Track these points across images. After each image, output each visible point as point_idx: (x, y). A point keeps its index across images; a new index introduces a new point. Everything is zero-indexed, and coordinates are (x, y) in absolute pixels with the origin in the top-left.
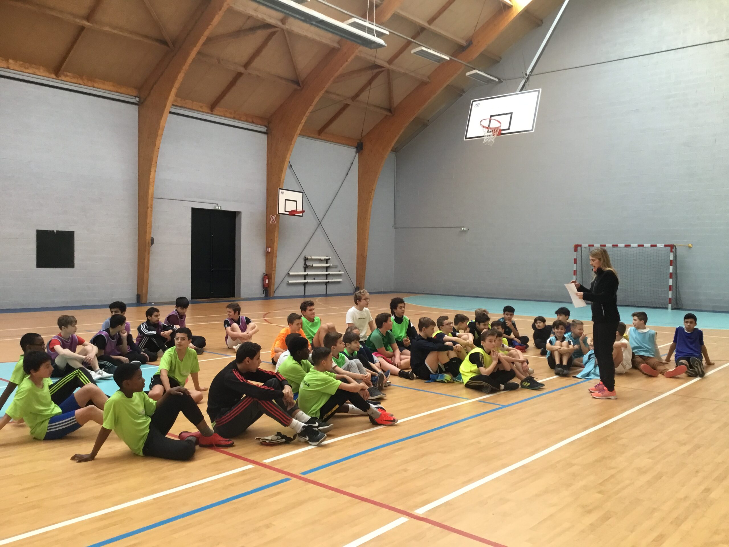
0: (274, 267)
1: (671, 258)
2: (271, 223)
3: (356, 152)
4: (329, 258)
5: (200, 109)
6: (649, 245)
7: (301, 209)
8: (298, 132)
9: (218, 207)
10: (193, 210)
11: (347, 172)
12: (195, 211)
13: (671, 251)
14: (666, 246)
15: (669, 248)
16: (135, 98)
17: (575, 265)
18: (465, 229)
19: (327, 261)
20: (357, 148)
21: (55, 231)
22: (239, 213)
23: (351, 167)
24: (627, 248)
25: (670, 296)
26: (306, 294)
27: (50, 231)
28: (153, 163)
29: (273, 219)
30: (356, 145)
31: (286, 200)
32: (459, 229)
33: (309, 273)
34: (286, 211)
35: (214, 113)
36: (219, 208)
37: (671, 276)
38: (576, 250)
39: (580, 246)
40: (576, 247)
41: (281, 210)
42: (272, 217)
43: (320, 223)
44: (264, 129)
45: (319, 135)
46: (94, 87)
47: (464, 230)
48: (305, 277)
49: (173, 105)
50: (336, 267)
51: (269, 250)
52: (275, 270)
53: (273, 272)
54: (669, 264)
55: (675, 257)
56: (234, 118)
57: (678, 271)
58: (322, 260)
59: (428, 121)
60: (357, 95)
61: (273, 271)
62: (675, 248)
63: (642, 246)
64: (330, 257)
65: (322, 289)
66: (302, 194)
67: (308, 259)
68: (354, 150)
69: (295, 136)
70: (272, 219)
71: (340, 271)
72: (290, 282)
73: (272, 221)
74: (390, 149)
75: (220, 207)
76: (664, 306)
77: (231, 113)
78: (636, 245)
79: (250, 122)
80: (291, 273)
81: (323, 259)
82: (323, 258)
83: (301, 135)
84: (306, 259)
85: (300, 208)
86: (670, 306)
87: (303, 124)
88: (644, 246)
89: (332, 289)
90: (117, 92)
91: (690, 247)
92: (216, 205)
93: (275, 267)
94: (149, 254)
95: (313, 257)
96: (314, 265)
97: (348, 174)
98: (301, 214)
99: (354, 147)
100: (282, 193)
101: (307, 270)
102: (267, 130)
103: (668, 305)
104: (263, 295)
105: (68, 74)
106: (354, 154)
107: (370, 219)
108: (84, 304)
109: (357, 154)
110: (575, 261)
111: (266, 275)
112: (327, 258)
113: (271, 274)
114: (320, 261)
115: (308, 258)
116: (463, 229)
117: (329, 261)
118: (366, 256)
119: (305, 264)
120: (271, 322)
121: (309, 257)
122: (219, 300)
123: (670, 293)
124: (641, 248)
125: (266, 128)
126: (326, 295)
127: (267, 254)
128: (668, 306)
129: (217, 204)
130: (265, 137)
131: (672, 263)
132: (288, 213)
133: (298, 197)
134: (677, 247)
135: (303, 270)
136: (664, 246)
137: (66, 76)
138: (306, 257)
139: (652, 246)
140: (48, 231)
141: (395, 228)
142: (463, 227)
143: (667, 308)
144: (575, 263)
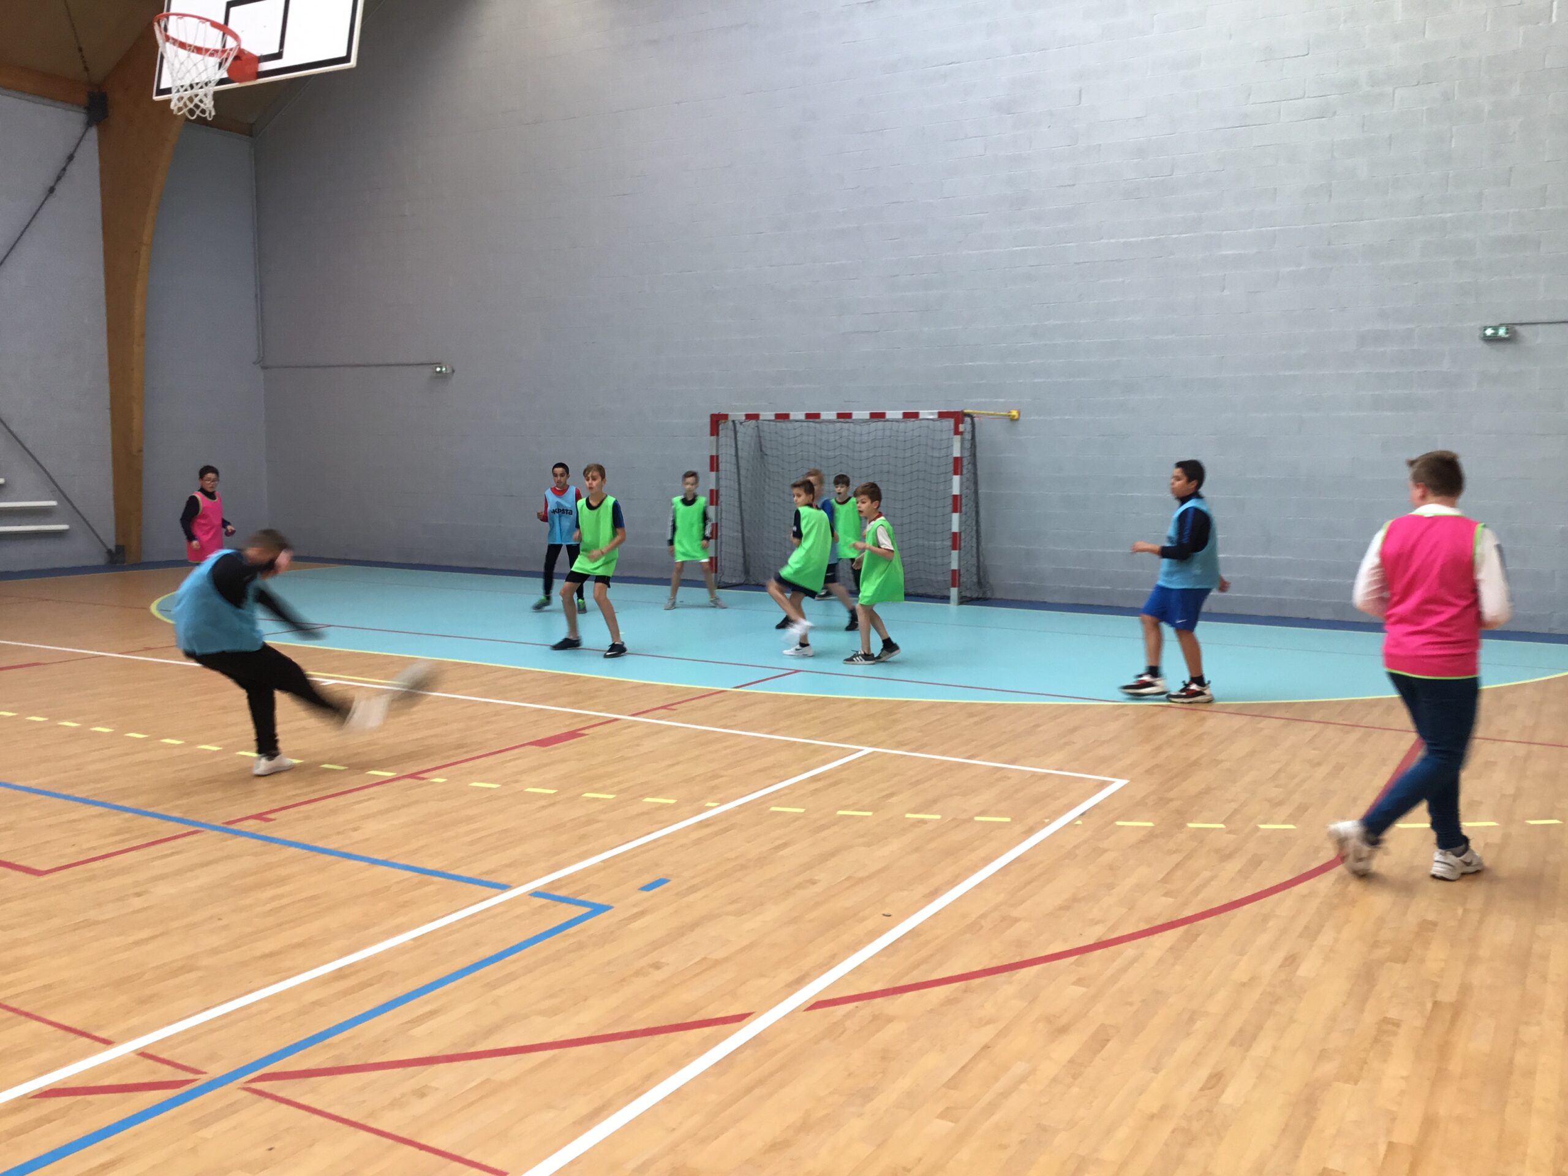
1: (957, 452)
3: (89, 124)
6: (900, 415)
11: (49, 182)
13: (957, 432)
14: (942, 415)
15: (950, 423)
17: (713, 474)
18: (444, 369)
20: (87, 109)
23: (64, 169)
25: (954, 565)
30: (83, 99)
32: (427, 371)
37: (956, 503)
38: (715, 430)
39: (725, 417)
40: (717, 421)
47: (441, 372)
54: (951, 468)
55: (972, 448)
57: (982, 490)
62: (969, 421)
68: (72, 117)
71: (40, 499)
76: (935, 594)
78: (866, 414)
86: (954, 592)
91: (1013, 420)
97: (52, 190)
99: (77, 105)
103: (948, 589)
106: (78, 129)
109: (93, 132)
110: (715, 463)
116: (438, 369)
118: (140, 451)
123: (955, 555)
124: (880, 424)
128: (950, 592)
131: (957, 466)
134: (976, 419)
136: (936, 417)
139: (906, 415)
141: (264, 368)
142: (440, 364)
143: (946, 599)
144: (712, 470)
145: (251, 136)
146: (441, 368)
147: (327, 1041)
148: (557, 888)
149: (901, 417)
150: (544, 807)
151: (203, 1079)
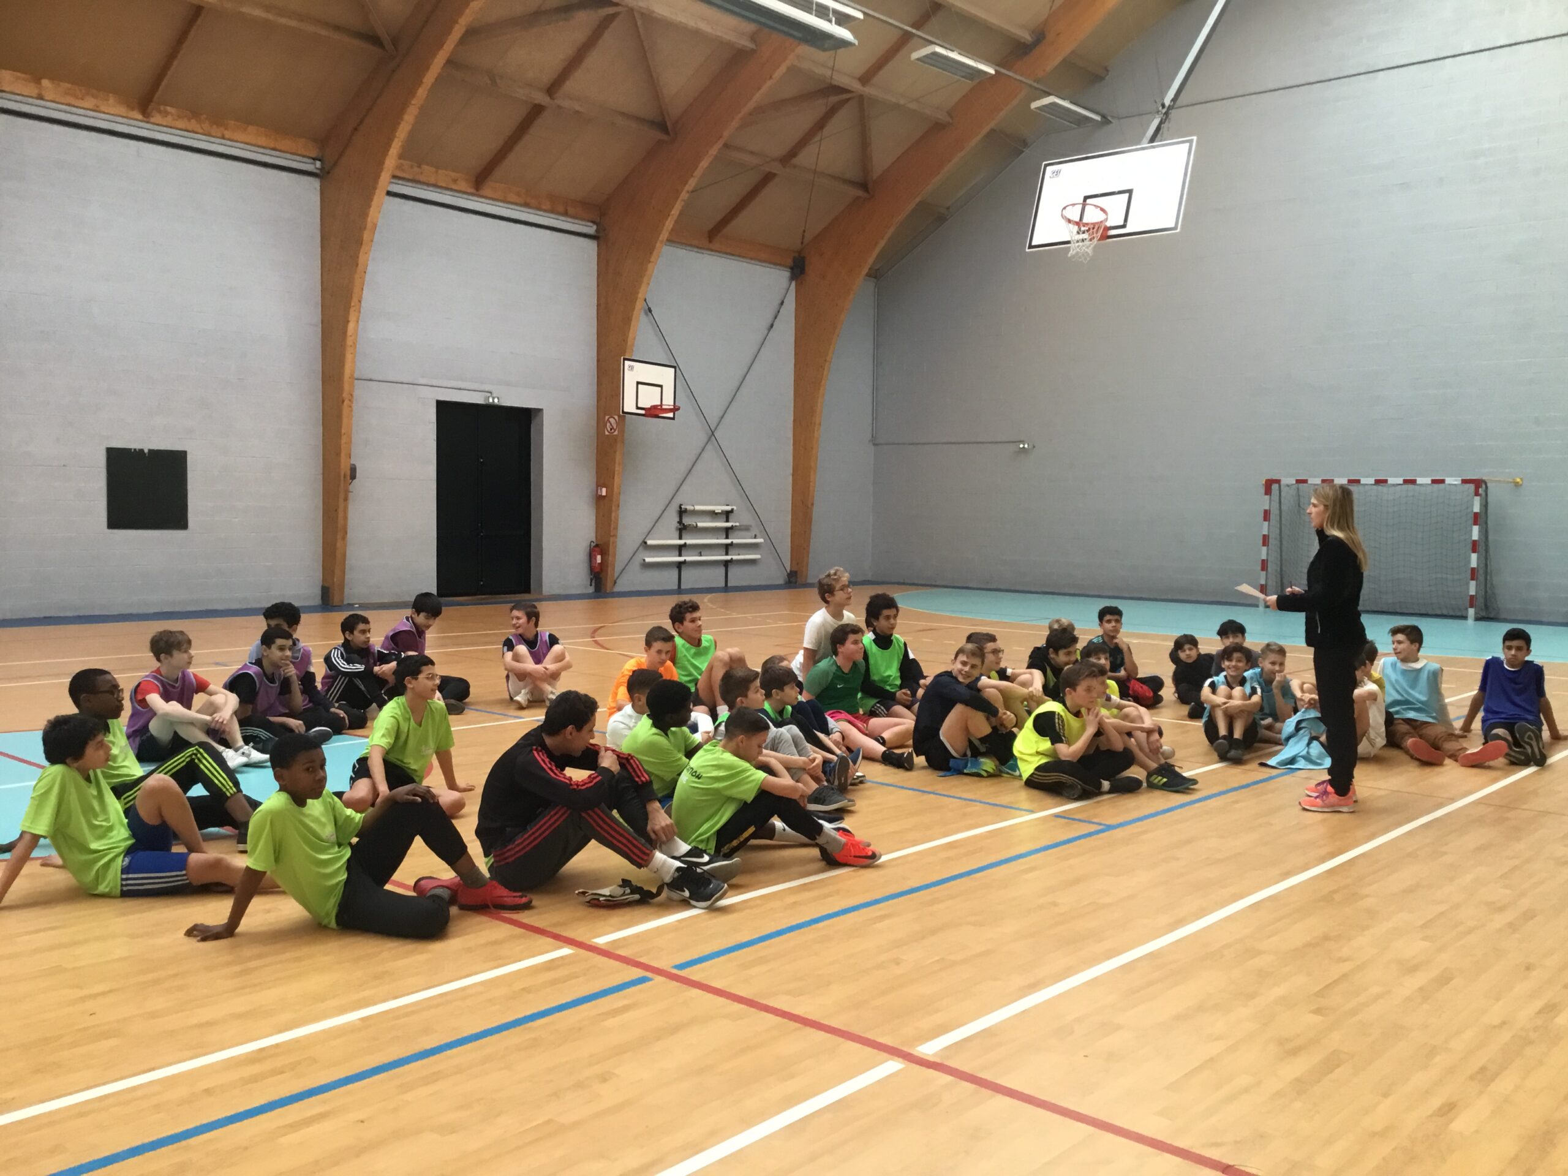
0: (614, 529)
1: (1477, 509)
2: (607, 433)
3: (791, 280)
4: (732, 510)
5: (454, 187)
6: (1428, 481)
7: (672, 404)
8: (665, 235)
9: (493, 398)
10: (440, 404)
11: (770, 322)
12: (442, 406)
13: (1477, 494)
14: (1464, 481)
15: (1472, 487)
16: (312, 161)
17: (1266, 523)
18: (1026, 446)
19: (727, 515)
20: (792, 268)
21: (146, 451)
22: (540, 411)
23: (779, 312)
24: (1380, 488)
25: (1472, 592)
26: (683, 587)
27: (135, 450)
28: (352, 304)
29: (611, 424)
30: (790, 262)
31: (638, 383)
32: (1012, 447)
33: (689, 542)
34: (638, 408)
35: (482, 192)
36: (496, 400)
37: (1475, 547)
38: (1268, 491)
39: (1278, 481)
40: (1269, 485)
41: (629, 406)
42: (608, 419)
43: (713, 434)
44: (591, 229)
45: (710, 241)
46: (223, 138)
47: (1024, 447)
48: (680, 549)
49: (394, 177)
50: (747, 528)
51: (604, 492)
52: (615, 536)
53: (612, 539)
54: (1471, 521)
55: (1485, 505)
56: (526, 205)
57: (1490, 538)
58: (717, 514)
59: (948, 208)
60: (793, 153)
61: (613, 536)
62: (1484, 486)
63: (1413, 482)
64: (735, 508)
65: (716, 577)
66: (673, 370)
67: (686, 511)
68: (783, 275)
69: (658, 245)
70: (608, 424)
71: (755, 537)
72: (648, 560)
73: (609, 429)
74: (865, 271)
75: (498, 399)
76: (1459, 614)
77: (518, 194)
78: (1400, 481)
79: (558, 213)
80: (649, 542)
81: (720, 511)
82: (719, 509)
83: (671, 241)
84: (682, 512)
85: (668, 402)
86: (1471, 612)
87: (675, 217)
88: (1418, 482)
89: (737, 576)
90: (274, 149)
91: (1517, 485)
92: (489, 394)
93: (616, 528)
94: (346, 499)
95: (698, 508)
96: (700, 525)
97: (772, 326)
98: (671, 415)
99: (786, 266)
100: (632, 368)
101: (684, 535)
102: (596, 231)
103: (1467, 609)
104: (591, 590)
105: (169, 109)
106: (786, 282)
107: (820, 424)
108: (210, 607)
109: (793, 284)
110: (1267, 515)
111: (597, 546)
112: (729, 508)
113: (607, 544)
114: (713, 515)
115: (686, 509)
116: (1021, 446)
117: (731, 516)
118: (812, 504)
119: (680, 522)
120: (608, 647)
121: (690, 508)
122: (493, 600)
123: (1473, 584)
124: (1410, 487)
125: (595, 227)
126: (726, 589)
127: (599, 499)
128: (1468, 612)
129: (491, 393)
130: (591, 246)
131: (1476, 519)
132: (643, 412)
133: (665, 376)
134: (1488, 485)
135: (677, 534)
136: (1460, 482)
137: (166, 114)
138: (683, 507)
139: (1434, 482)
140: (131, 449)
141: (875, 445)
142: (1023, 442)
143: (1465, 618)
144: (1265, 519)
145: (875, 277)
146: (1024, 444)
149: (1430, 482)
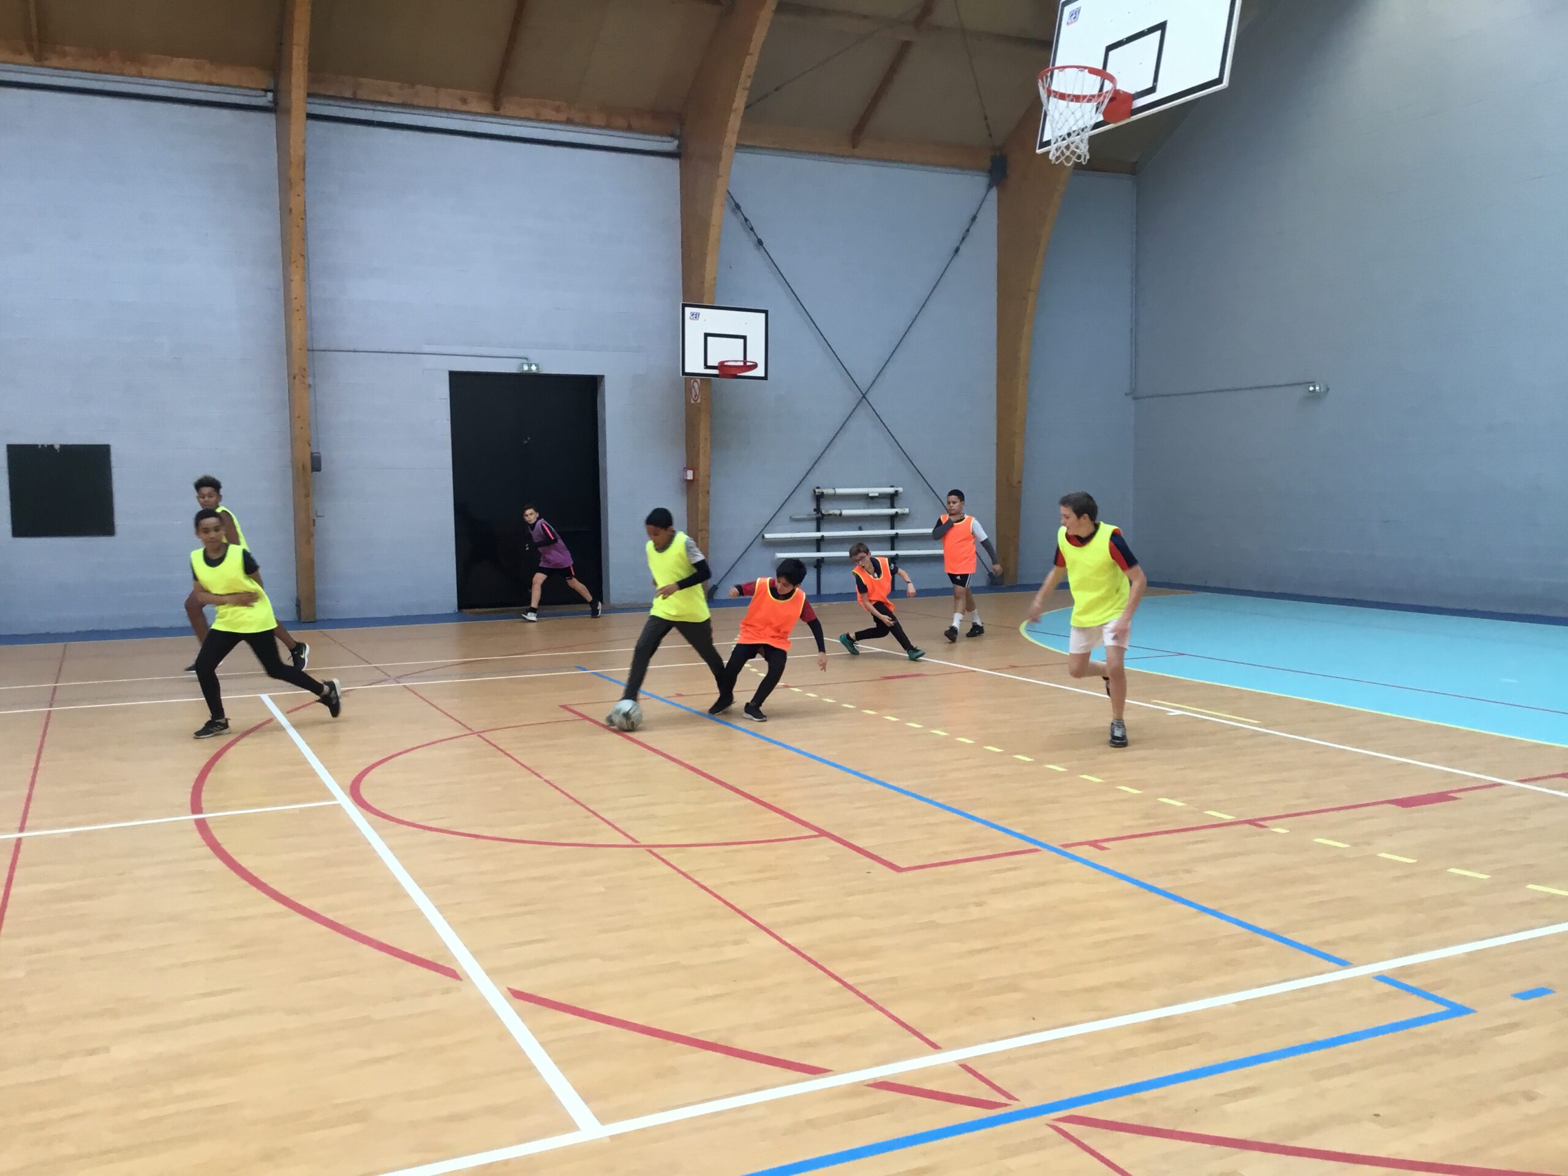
0: (702, 522)
2: (692, 402)
3: (990, 187)
4: (896, 492)
5: (460, 107)
9: (530, 365)
12: (459, 381)
16: (263, 93)
18: (1318, 388)
19: (890, 499)
20: (990, 172)
21: (57, 447)
22: (602, 377)
23: (968, 230)
26: (824, 591)
27: (43, 446)
31: (707, 335)
33: (829, 534)
34: (707, 367)
35: (502, 112)
36: (534, 368)
41: (693, 365)
42: (693, 384)
43: (864, 397)
44: (671, 145)
46: (141, 76)
47: (1314, 391)
48: (819, 544)
51: (690, 475)
52: (705, 530)
56: (569, 122)
58: (873, 498)
61: (702, 530)
64: (900, 489)
66: (763, 315)
67: (823, 496)
70: (693, 390)
73: (694, 397)
75: (536, 365)
79: (620, 129)
80: (767, 536)
81: (877, 495)
82: (874, 491)
84: (819, 498)
85: (756, 354)
92: (525, 361)
93: (706, 520)
95: (840, 491)
96: (845, 512)
97: (957, 250)
98: (759, 372)
99: (981, 170)
100: (696, 316)
101: (822, 527)
102: (677, 147)
105: (67, 48)
106: (982, 191)
112: (891, 490)
116: (1311, 388)
117: (896, 500)
118: (1020, 482)
119: (818, 510)
125: (676, 142)
127: (688, 486)
129: (526, 359)
130: (674, 165)
132: (716, 372)
133: (752, 325)
135: (814, 524)
138: (817, 490)
140: (37, 445)
141: (1135, 398)
142: (1313, 384)
145: (1134, 174)
146: (1314, 387)
147: (1137, 1095)
148: (1409, 976)
150: (1397, 879)
151: (1015, 1107)
